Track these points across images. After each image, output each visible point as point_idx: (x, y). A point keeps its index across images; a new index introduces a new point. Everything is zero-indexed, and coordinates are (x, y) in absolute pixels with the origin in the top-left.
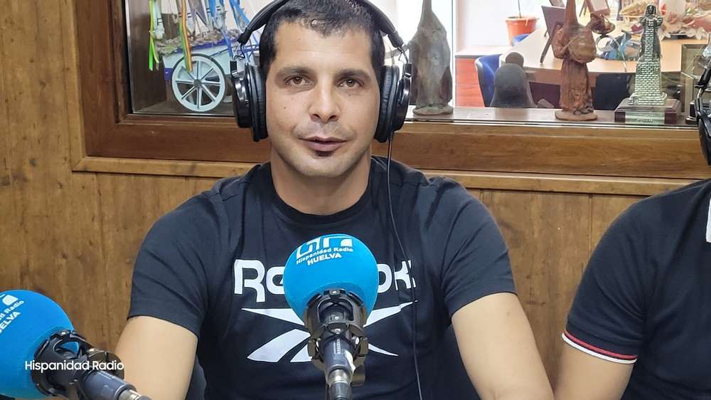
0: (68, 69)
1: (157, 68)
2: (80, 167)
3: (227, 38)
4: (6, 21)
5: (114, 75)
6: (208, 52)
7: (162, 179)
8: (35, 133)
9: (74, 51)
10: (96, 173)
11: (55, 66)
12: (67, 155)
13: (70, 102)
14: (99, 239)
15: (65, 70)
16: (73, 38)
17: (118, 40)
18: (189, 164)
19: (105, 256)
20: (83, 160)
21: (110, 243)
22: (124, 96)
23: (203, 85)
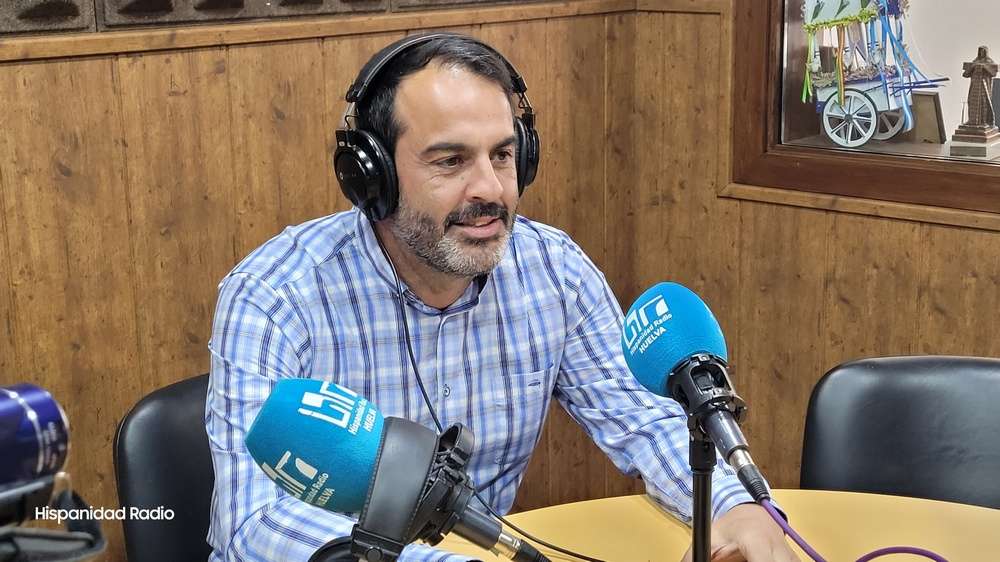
0: (723, 97)
1: (811, 101)
2: (725, 193)
3: (882, 74)
4: (670, 48)
5: (766, 105)
6: (862, 87)
7: (804, 211)
8: (685, 157)
9: (729, 79)
10: (740, 200)
11: (710, 92)
12: (714, 180)
13: (722, 129)
14: (737, 264)
15: (719, 97)
16: (729, 67)
17: (774, 71)
18: (831, 197)
19: (741, 280)
20: (729, 186)
21: (747, 270)
22: (774, 127)
23: (854, 121)
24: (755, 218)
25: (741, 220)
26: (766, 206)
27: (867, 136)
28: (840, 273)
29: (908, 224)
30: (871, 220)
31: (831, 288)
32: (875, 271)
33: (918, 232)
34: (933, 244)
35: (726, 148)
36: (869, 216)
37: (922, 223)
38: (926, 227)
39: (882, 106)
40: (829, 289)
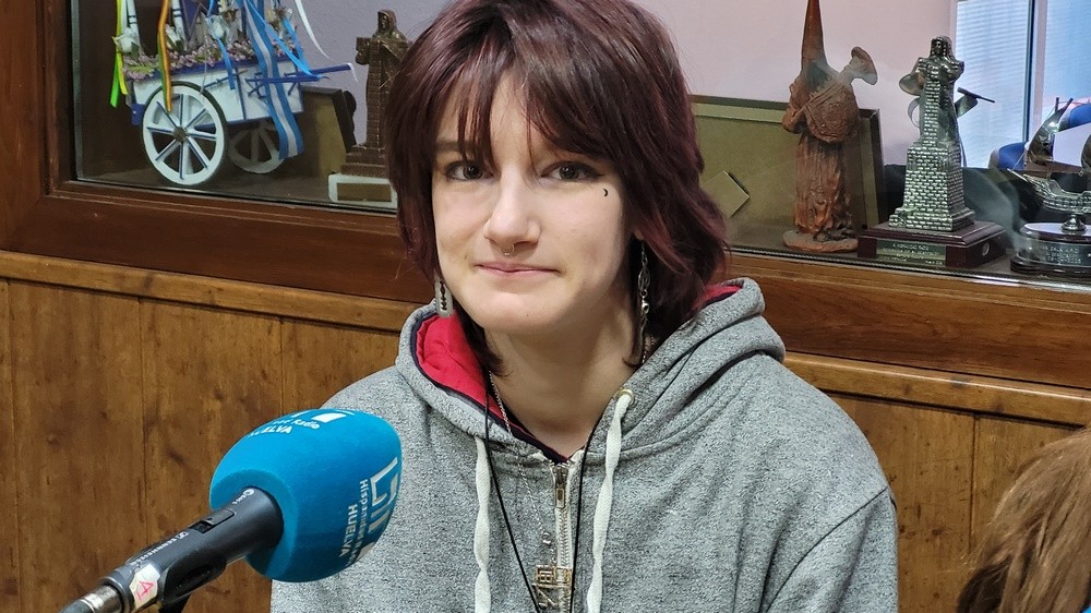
1: (124, 103)
5: (44, 109)
6: (197, 80)
10: (8, 279)
18: (143, 273)
19: (18, 426)
23: (190, 139)
24: (34, 311)
25: (11, 312)
26: (48, 290)
27: (212, 165)
28: (166, 408)
29: (261, 321)
30: (207, 314)
31: (155, 436)
32: (218, 405)
33: (276, 336)
34: (300, 356)
36: (202, 306)
37: (282, 318)
38: (288, 325)
39: (234, 114)
40: (151, 437)
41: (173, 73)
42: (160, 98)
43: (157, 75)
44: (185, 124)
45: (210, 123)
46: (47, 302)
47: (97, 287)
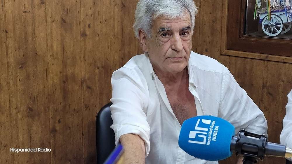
0: (223, 17)
1: (257, 19)
2: (223, 53)
3: (286, 9)
5: (241, 20)
6: (278, 14)
7: (255, 60)
8: (208, 40)
9: (226, 10)
10: (230, 56)
11: (219, 15)
12: (219, 48)
13: (223, 29)
15: (222, 17)
17: (243, 7)
18: (266, 55)
20: (225, 51)
22: (243, 28)
23: (274, 26)
24: (236, 63)
25: (230, 63)
26: (240, 58)
27: (279, 32)
28: (268, 84)
30: (282, 64)
31: (265, 90)
32: (283, 83)
35: (224, 37)
39: (285, 21)
40: (264, 90)
41: (271, 12)
42: (267, 17)
43: (266, 13)
44: (273, 23)
45: (279, 23)
46: (239, 61)
47: (253, 58)
